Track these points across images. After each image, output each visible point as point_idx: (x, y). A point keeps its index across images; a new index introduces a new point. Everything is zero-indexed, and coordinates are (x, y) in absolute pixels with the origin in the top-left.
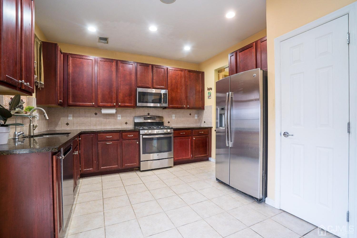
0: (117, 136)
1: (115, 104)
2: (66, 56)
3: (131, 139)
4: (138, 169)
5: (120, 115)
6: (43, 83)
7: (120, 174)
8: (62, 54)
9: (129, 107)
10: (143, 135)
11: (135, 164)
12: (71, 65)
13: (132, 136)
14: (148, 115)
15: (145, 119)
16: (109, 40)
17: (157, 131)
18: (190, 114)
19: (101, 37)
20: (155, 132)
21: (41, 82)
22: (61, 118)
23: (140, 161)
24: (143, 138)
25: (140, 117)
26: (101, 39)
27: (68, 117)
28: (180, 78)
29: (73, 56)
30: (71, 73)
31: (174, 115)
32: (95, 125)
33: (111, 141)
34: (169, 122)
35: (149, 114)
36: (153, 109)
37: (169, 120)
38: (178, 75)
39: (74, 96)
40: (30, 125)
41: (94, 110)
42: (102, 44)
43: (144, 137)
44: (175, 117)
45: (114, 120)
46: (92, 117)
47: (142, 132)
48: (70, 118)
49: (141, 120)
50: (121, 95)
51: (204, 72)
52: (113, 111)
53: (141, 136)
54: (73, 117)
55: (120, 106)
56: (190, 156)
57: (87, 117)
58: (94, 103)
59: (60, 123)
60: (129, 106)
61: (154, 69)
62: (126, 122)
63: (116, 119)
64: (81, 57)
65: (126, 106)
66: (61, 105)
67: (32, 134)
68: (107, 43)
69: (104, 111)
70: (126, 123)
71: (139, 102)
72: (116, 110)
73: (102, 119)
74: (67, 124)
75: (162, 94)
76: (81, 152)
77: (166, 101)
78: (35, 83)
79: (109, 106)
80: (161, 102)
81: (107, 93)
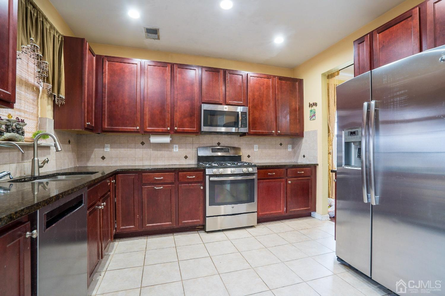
0: (170, 177)
1: (169, 129)
2: (100, 60)
3: (191, 182)
4: (202, 228)
5: (177, 146)
6: (64, 97)
7: (174, 234)
8: (94, 56)
10: (210, 176)
11: (197, 221)
12: (107, 73)
13: (194, 177)
14: (218, 145)
15: (213, 150)
16: (161, 33)
17: (233, 169)
18: (281, 144)
19: (149, 27)
20: (229, 171)
21: (60, 96)
22: (96, 149)
23: (205, 217)
24: (210, 181)
25: (206, 147)
26: (149, 31)
27: (104, 148)
28: (267, 89)
29: (110, 59)
30: (107, 84)
31: (257, 145)
32: (142, 160)
33: (162, 184)
34: (249, 156)
35: (219, 144)
36: (226, 136)
37: (248, 152)
38: (264, 84)
39: (112, 117)
40: (33, 161)
41: (140, 138)
43: (212, 179)
44: (259, 148)
45: (168, 152)
46: (137, 148)
47: (208, 171)
48: (108, 149)
49: (207, 153)
50: (177, 116)
51: (303, 79)
52: (166, 139)
53: (207, 177)
54: (111, 147)
55: (177, 132)
56: (283, 209)
57: (131, 148)
58: (138, 128)
59: (93, 156)
60: (190, 131)
61: (227, 75)
62: (186, 156)
63: (171, 151)
64: (121, 60)
65: (186, 131)
66: (90, 129)
67: (36, 174)
68: (158, 38)
69: (154, 139)
71: (204, 126)
72: (171, 137)
73: (151, 151)
74: (103, 158)
75: (240, 113)
76: (118, 200)
77: (245, 124)
78: (51, 95)
79: (160, 131)
80: (237, 126)
81: (158, 112)
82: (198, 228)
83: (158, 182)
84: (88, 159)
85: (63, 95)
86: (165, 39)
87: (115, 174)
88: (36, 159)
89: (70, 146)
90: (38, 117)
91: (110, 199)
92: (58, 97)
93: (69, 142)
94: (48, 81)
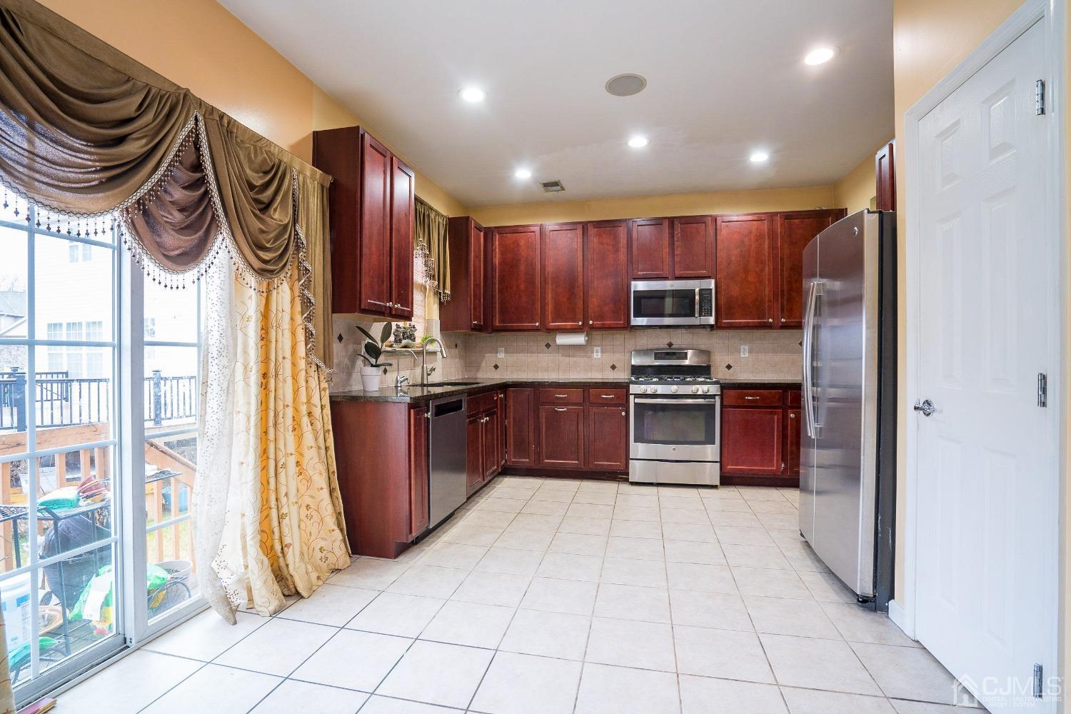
0: (576, 395)
1: (580, 323)
2: (489, 232)
3: (607, 403)
4: (619, 475)
5: (599, 349)
6: (450, 293)
7: (583, 481)
8: (481, 231)
9: (614, 328)
10: (637, 396)
11: (615, 464)
12: (497, 250)
13: (612, 396)
14: (668, 347)
15: (658, 356)
16: (564, 183)
17: (676, 387)
19: (545, 181)
21: (446, 292)
22: (487, 355)
23: (627, 459)
24: (635, 404)
25: (645, 352)
26: (546, 185)
27: (497, 353)
28: (757, 240)
29: (501, 230)
30: (497, 265)
32: (547, 370)
33: (566, 404)
34: (729, 367)
35: (670, 345)
36: (683, 331)
37: (729, 360)
38: (750, 233)
39: (503, 311)
40: (423, 367)
41: (542, 338)
42: (551, 194)
43: (638, 400)
44: (750, 352)
45: (585, 359)
46: (540, 353)
47: (634, 389)
48: (501, 355)
49: (649, 361)
50: (594, 302)
51: (846, 209)
52: (580, 339)
53: (632, 397)
54: (506, 352)
55: (593, 328)
56: (778, 466)
57: (532, 353)
58: (537, 324)
59: (484, 364)
60: (613, 326)
61: (676, 227)
62: (611, 367)
63: (590, 357)
64: (515, 230)
65: (607, 326)
66: (478, 329)
67: (425, 382)
68: (563, 189)
69: (562, 340)
70: (613, 367)
71: (635, 316)
72: (587, 335)
73: (559, 358)
74: (496, 367)
75: (697, 290)
76: (509, 423)
77: (708, 309)
78: (438, 294)
79: (569, 327)
80: (692, 314)
81: (565, 299)
82: (621, 478)
83: (561, 402)
84: (478, 368)
85: (448, 292)
86: (572, 188)
87: (504, 387)
88: (425, 366)
89: (457, 350)
90: (425, 318)
91: (497, 417)
92: (444, 293)
93: (455, 346)
94: (434, 279)
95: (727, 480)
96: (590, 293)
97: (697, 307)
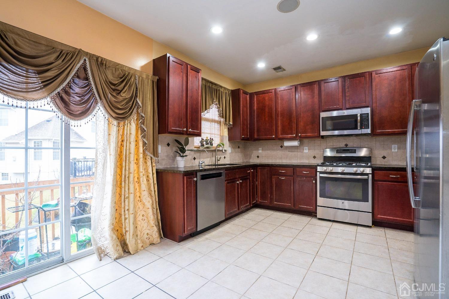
0: (289, 171)
1: (294, 135)
2: (252, 95)
3: (306, 176)
4: (312, 214)
5: (307, 148)
6: (232, 124)
7: (294, 214)
8: (248, 95)
9: (312, 137)
10: (321, 173)
11: (310, 208)
12: (255, 103)
13: (308, 172)
14: (345, 147)
15: (338, 152)
16: (284, 67)
17: (343, 168)
19: (274, 67)
20: (340, 170)
21: (230, 123)
22: (254, 151)
23: (316, 206)
24: (320, 177)
26: (275, 69)
27: (258, 150)
28: (400, 82)
29: (257, 93)
30: (256, 110)
32: (281, 158)
33: (284, 176)
34: (384, 158)
35: (346, 145)
36: (354, 138)
37: (384, 153)
38: (396, 78)
39: (259, 131)
41: (279, 143)
42: (280, 74)
43: (322, 175)
44: (399, 149)
45: (300, 153)
46: (278, 150)
47: (319, 169)
48: (260, 151)
49: (333, 154)
50: (302, 124)
52: (295, 143)
53: (318, 173)
54: (262, 150)
55: (301, 137)
57: (274, 150)
58: (274, 136)
59: (252, 156)
63: (302, 152)
64: (263, 92)
65: (308, 136)
66: (245, 139)
67: (217, 163)
68: (284, 70)
69: (287, 144)
70: (314, 157)
71: (323, 131)
72: (299, 141)
73: (287, 153)
74: (258, 157)
75: (359, 115)
76: (258, 184)
77: (366, 125)
78: (225, 124)
79: (289, 137)
80: (356, 128)
81: (287, 124)
82: (314, 215)
83: (282, 174)
84: (250, 158)
85: (231, 123)
86: (289, 69)
87: (254, 166)
88: (217, 156)
89: (239, 149)
90: (221, 135)
92: (229, 124)
93: (239, 147)
94: (223, 118)
95: (377, 223)
96: (299, 120)
97: (359, 124)
